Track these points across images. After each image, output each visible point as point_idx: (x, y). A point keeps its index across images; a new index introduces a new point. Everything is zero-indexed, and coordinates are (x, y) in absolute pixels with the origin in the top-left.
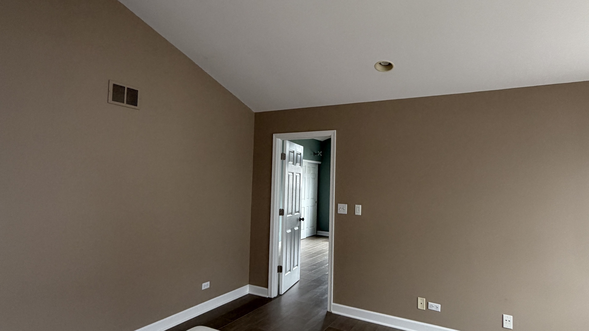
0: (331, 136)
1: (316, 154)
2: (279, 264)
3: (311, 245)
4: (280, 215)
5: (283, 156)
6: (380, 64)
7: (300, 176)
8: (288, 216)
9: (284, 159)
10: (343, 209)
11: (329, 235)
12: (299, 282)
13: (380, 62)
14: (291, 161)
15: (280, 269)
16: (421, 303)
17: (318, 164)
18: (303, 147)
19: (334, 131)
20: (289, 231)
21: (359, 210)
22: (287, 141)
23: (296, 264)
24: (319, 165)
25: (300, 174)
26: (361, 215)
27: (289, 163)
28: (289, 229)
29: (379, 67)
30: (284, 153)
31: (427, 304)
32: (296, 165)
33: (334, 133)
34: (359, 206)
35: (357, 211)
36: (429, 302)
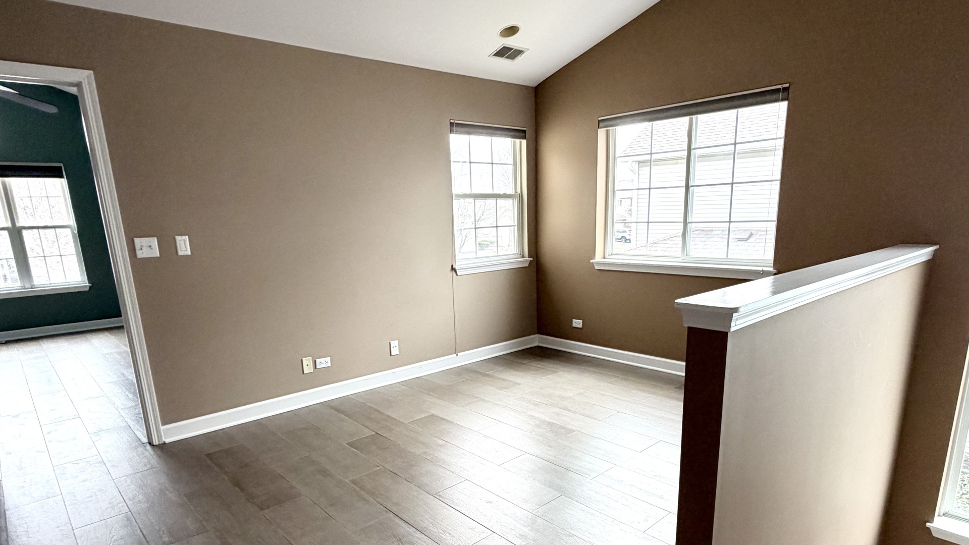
10: (149, 248)
16: (308, 365)
19: (86, 71)
21: (184, 246)
26: (190, 254)
31: (314, 363)
33: (88, 76)
34: (184, 237)
35: (180, 248)
36: (317, 360)
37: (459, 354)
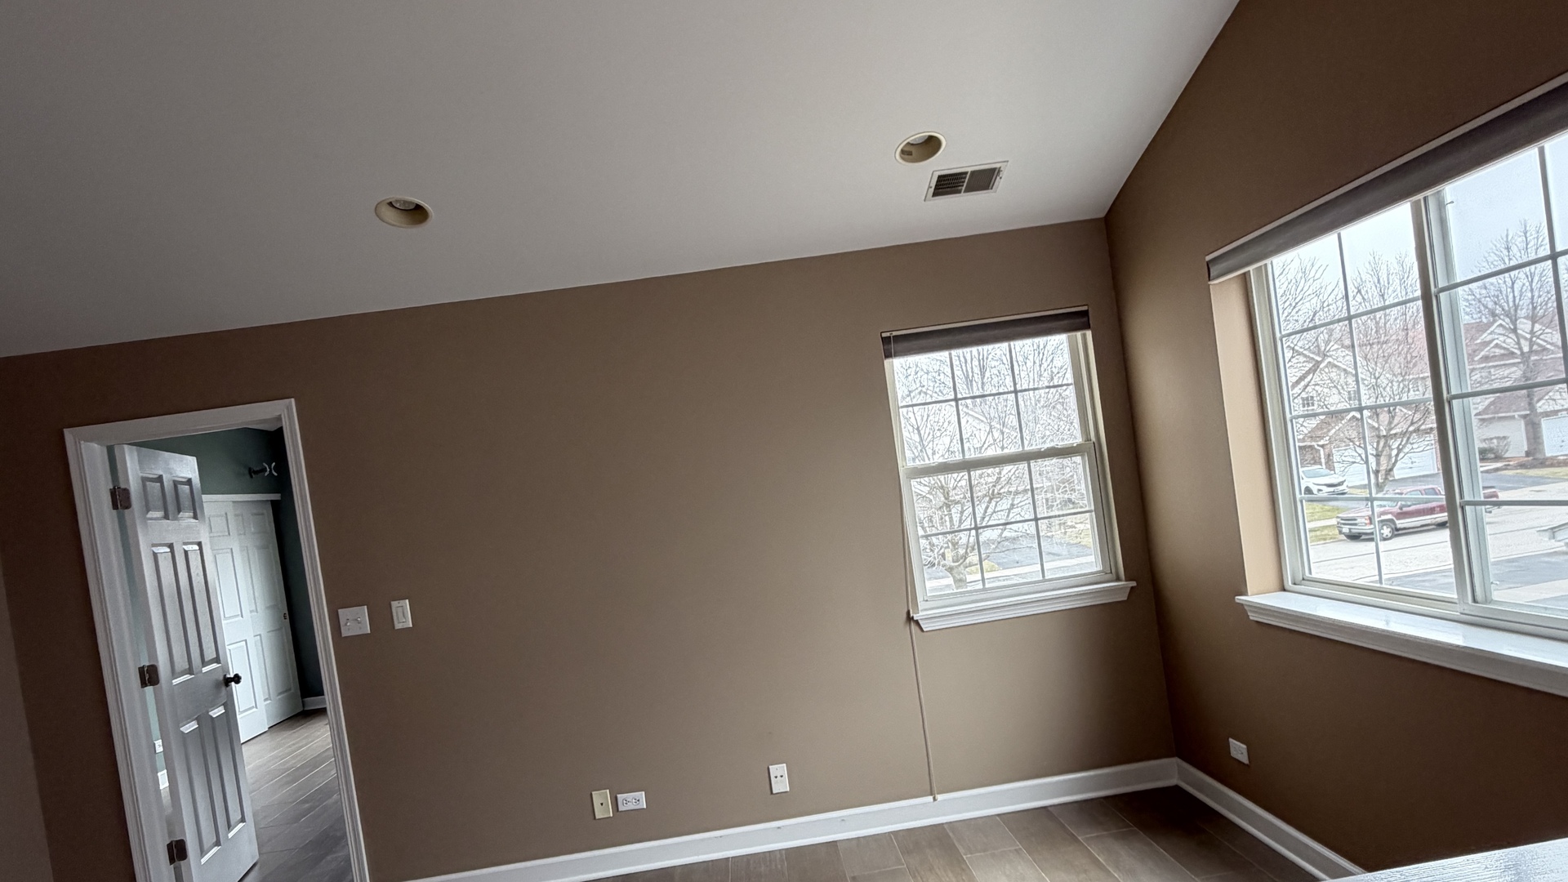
0: (279, 418)
1: (257, 472)
2: (170, 836)
3: (290, 747)
4: (144, 684)
5: (120, 499)
6: (391, 204)
7: (201, 549)
8: (176, 682)
9: (127, 505)
10: (357, 621)
11: (325, 704)
12: (257, 868)
13: (389, 201)
14: (156, 509)
15: (177, 851)
16: (602, 804)
17: (272, 501)
18: (195, 458)
19: (287, 401)
20: (190, 727)
21: (403, 614)
22: (126, 447)
23: (235, 815)
24: (274, 504)
25: (199, 544)
26: (411, 626)
27: (149, 516)
28: (188, 719)
29: (390, 214)
30: (123, 486)
31: (614, 800)
32: (176, 519)
33: (289, 408)
34: (402, 602)
35: (398, 618)
36: (619, 796)
37: (940, 797)
